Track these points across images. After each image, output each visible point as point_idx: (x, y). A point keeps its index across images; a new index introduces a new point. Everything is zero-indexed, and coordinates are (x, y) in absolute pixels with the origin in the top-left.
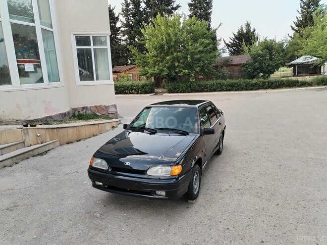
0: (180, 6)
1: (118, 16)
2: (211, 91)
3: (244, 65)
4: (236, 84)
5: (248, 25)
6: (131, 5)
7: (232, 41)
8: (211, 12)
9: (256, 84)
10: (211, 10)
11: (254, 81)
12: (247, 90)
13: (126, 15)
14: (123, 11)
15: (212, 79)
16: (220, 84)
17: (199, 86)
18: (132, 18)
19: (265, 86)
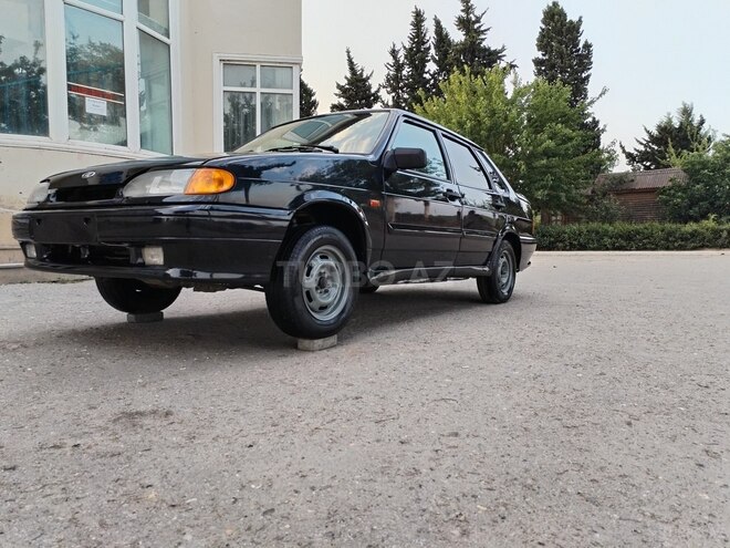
0: (515, 66)
1: (378, 91)
2: (572, 248)
3: (663, 191)
4: (638, 233)
5: (687, 112)
6: (406, 67)
7: (642, 148)
8: (588, 76)
9: (694, 234)
10: (589, 72)
11: (690, 227)
12: (667, 249)
13: (394, 89)
14: (388, 80)
15: (578, 220)
16: (598, 233)
17: (543, 236)
18: (406, 96)
19: (720, 242)
